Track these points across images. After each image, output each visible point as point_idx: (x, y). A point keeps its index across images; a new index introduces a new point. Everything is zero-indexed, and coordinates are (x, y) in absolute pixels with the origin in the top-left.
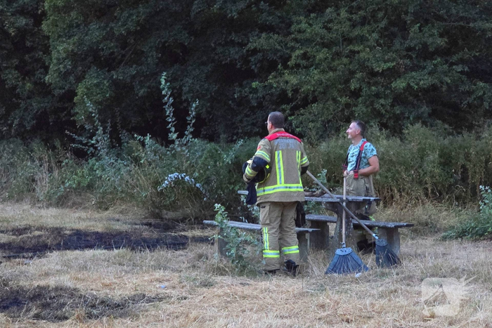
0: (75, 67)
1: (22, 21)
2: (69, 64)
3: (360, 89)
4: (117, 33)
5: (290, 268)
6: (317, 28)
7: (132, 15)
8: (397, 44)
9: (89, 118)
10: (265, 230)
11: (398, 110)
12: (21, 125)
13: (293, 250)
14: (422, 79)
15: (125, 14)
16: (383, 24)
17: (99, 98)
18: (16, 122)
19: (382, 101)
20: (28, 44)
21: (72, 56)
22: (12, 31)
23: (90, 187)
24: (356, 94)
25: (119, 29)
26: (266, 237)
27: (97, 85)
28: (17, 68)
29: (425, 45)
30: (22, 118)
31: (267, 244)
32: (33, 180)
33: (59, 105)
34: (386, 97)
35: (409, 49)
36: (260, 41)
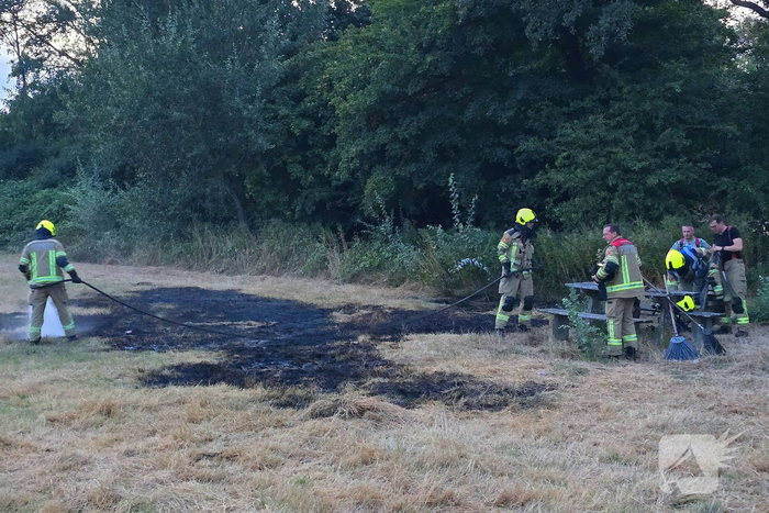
0: (362, 165)
1: (306, 124)
2: (357, 163)
3: (617, 185)
4: (401, 137)
5: (630, 353)
6: (580, 133)
7: (413, 121)
8: (648, 145)
9: (376, 207)
10: (611, 322)
11: (649, 202)
12: (303, 210)
13: (632, 338)
14: (670, 176)
15: (408, 121)
16: (635, 127)
17: (386, 191)
18: (298, 208)
19: (636, 195)
20: (310, 143)
21: (361, 155)
22: (297, 132)
23: (379, 267)
24: (612, 189)
25: (402, 133)
26: (611, 328)
27: (384, 180)
28: (300, 163)
29: (673, 146)
30: (303, 205)
31: (612, 334)
32: (325, 260)
33: (336, 194)
34: (638, 191)
35: (658, 149)
36: (529, 145)
